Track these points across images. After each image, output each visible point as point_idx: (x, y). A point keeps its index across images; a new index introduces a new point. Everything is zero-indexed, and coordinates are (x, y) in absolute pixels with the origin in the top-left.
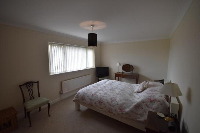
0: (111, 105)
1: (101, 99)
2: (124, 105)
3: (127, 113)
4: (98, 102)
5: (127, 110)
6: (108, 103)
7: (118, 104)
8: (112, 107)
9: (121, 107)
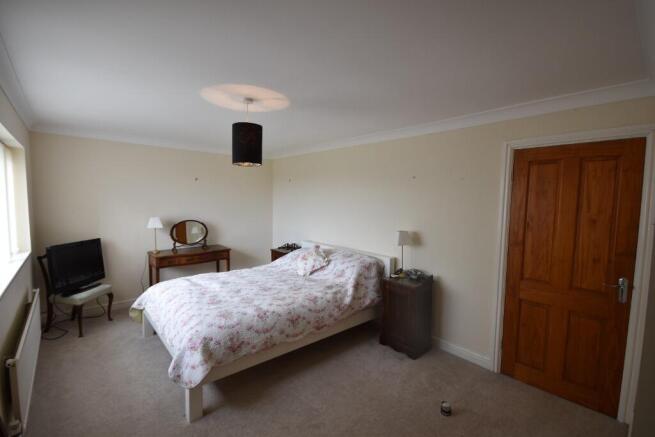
0: (319, 311)
1: (290, 313)
2: (339, 296)
3: (350, 306)
4: (288, 323)
5: (348, 300)
6: (310, 310)
7: (329, 302)
8: (321, 314)
9: (336, 302)
